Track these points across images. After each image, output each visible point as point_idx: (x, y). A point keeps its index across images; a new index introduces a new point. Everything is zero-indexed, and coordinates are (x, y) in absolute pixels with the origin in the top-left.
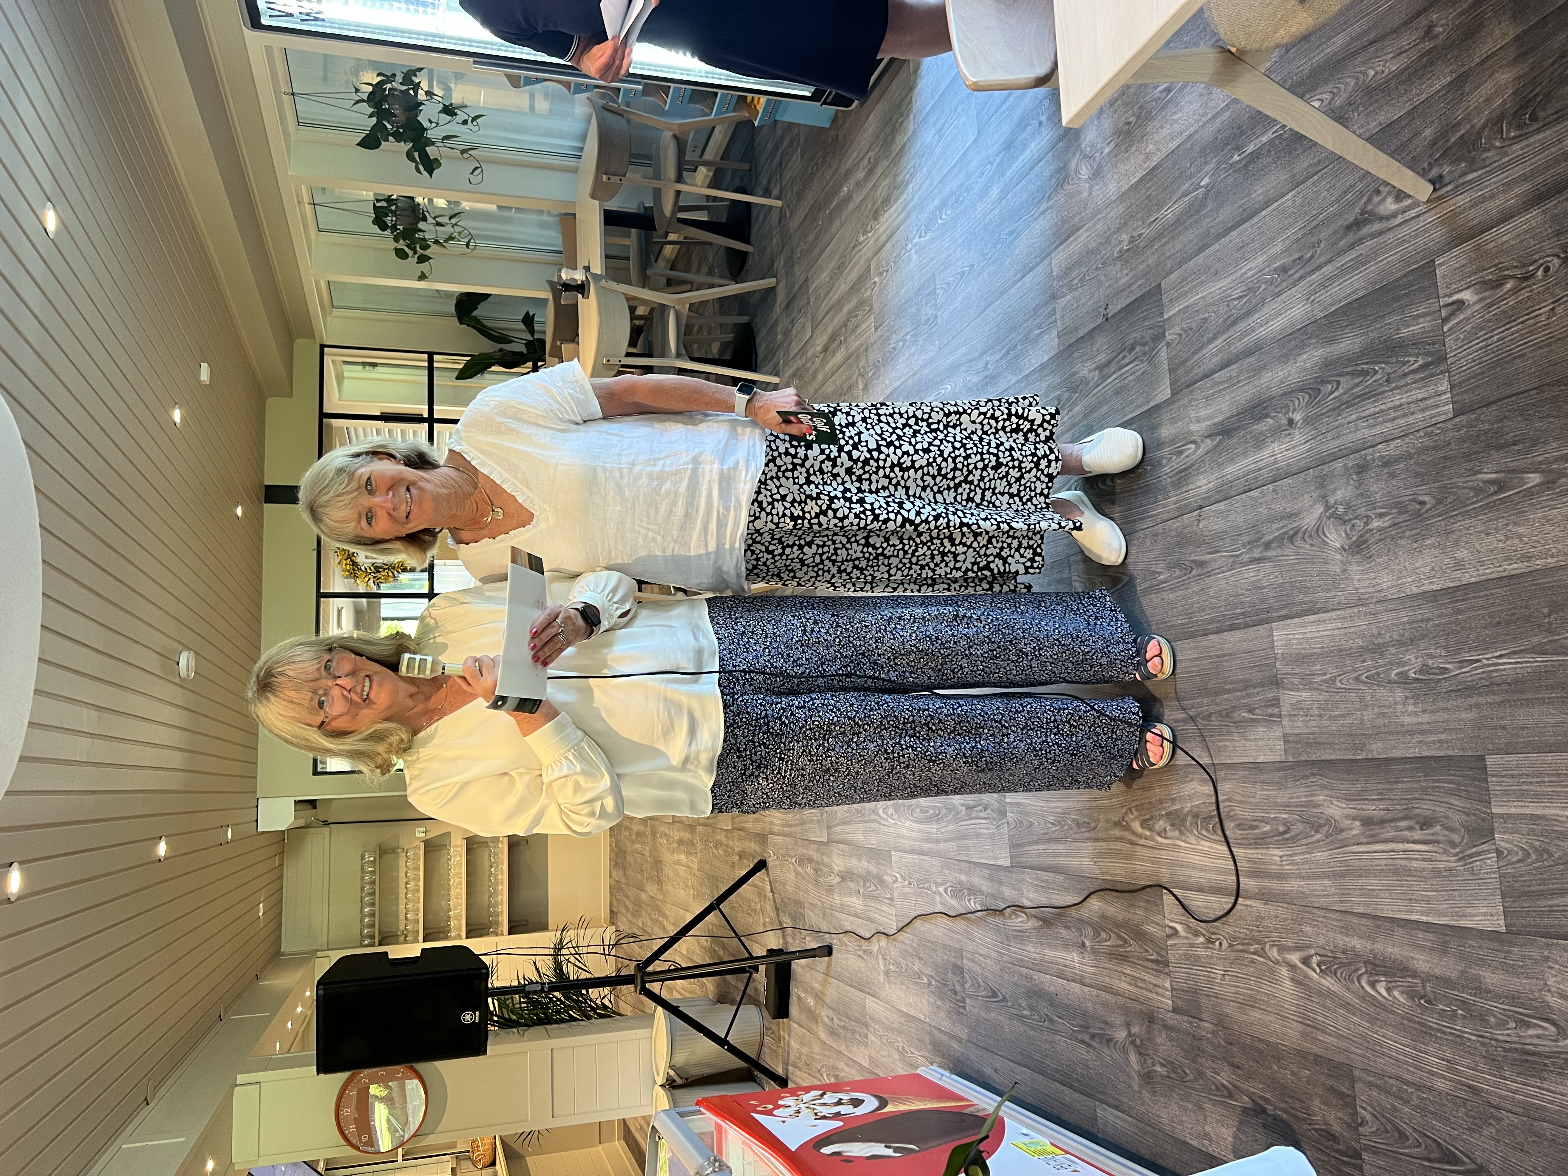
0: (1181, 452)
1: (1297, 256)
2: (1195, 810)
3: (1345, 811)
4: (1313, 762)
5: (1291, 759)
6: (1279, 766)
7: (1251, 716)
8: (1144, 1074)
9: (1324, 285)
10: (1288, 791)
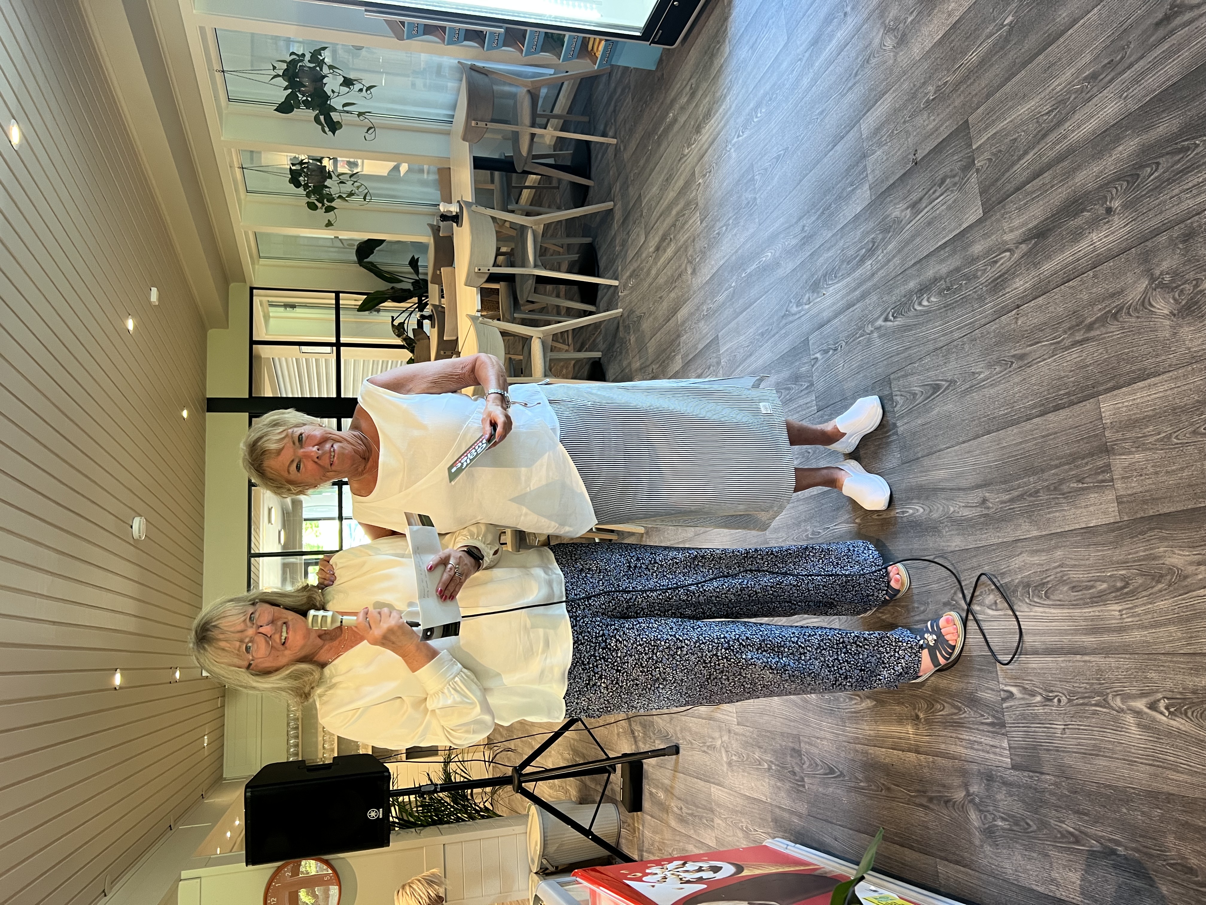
0: (996, 262)
1: (1106, 61)
2: (1026, 580)
3: (1188, 558)
4: (1151, 518)
5: (1126, 519)
6: (1112, 527)
7: (1080, 485)
8: (985, 829)
9: (1136, 81)
10: (1125, 548)
